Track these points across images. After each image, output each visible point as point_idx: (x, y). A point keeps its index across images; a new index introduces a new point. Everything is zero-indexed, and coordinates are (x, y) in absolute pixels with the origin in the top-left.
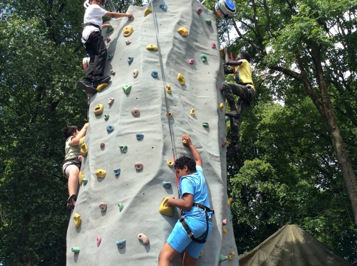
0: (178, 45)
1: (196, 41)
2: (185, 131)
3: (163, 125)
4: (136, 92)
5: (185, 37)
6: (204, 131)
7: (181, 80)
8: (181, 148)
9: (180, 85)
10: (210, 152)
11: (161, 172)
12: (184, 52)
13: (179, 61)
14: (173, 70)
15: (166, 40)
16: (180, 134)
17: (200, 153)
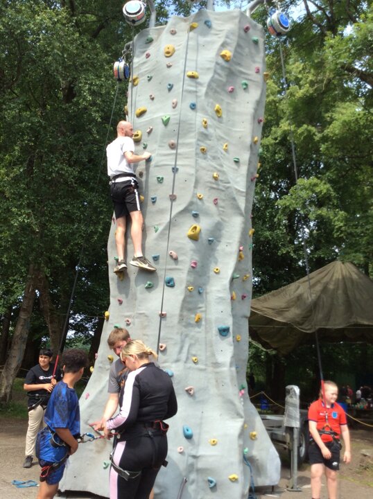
0: (219, 71)
1: (239, 64)
2: (216, 166)
3: (197, 160)
4: (174, 124)
5: (227, 61)
6: (234, 166)
7: (218, 111)
8: (211, 183)
9: (217, 118)
10: (237, 187)
11: (191, 203)
12: (224, 80)
13: (218, 90)
14: (211, 100)
15: (208, 66)
16: (211, 168)
17: (228, 188)
